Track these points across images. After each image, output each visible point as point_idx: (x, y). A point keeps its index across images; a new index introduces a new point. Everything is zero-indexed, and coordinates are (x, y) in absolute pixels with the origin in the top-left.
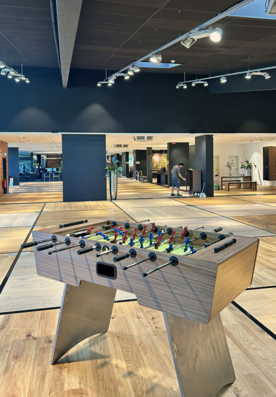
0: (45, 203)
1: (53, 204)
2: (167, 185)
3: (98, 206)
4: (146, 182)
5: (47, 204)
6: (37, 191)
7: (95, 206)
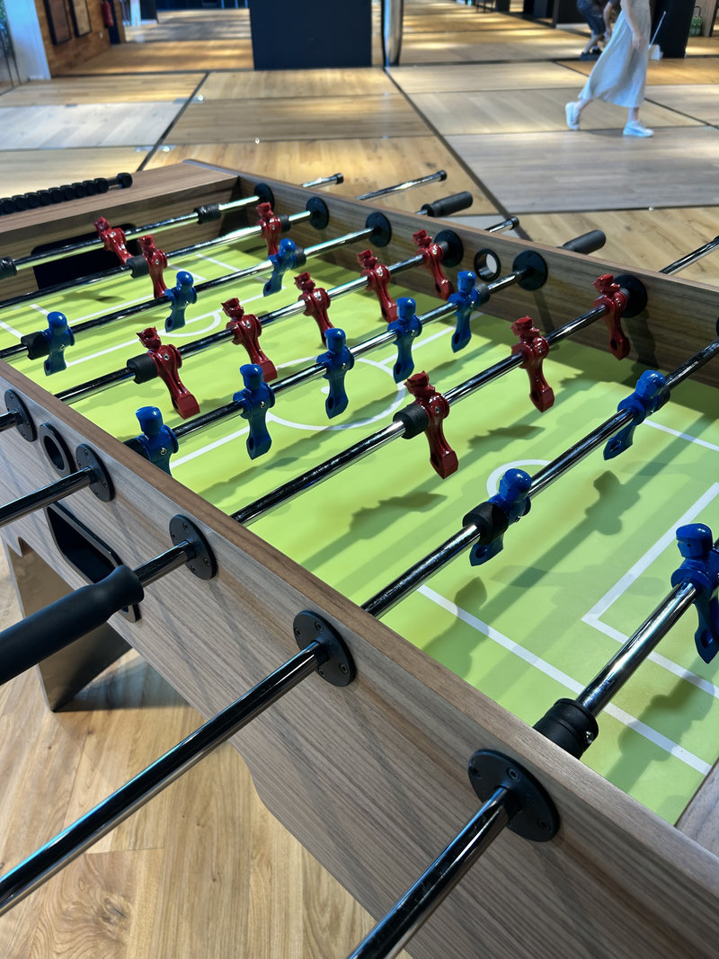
0: (207, 72)
1: (226, 76)
2: (550, 21)
3: (343, 84)
4: (492, 10)
5: (212, 77)
6: (197, 36)
7: (336, 85)
